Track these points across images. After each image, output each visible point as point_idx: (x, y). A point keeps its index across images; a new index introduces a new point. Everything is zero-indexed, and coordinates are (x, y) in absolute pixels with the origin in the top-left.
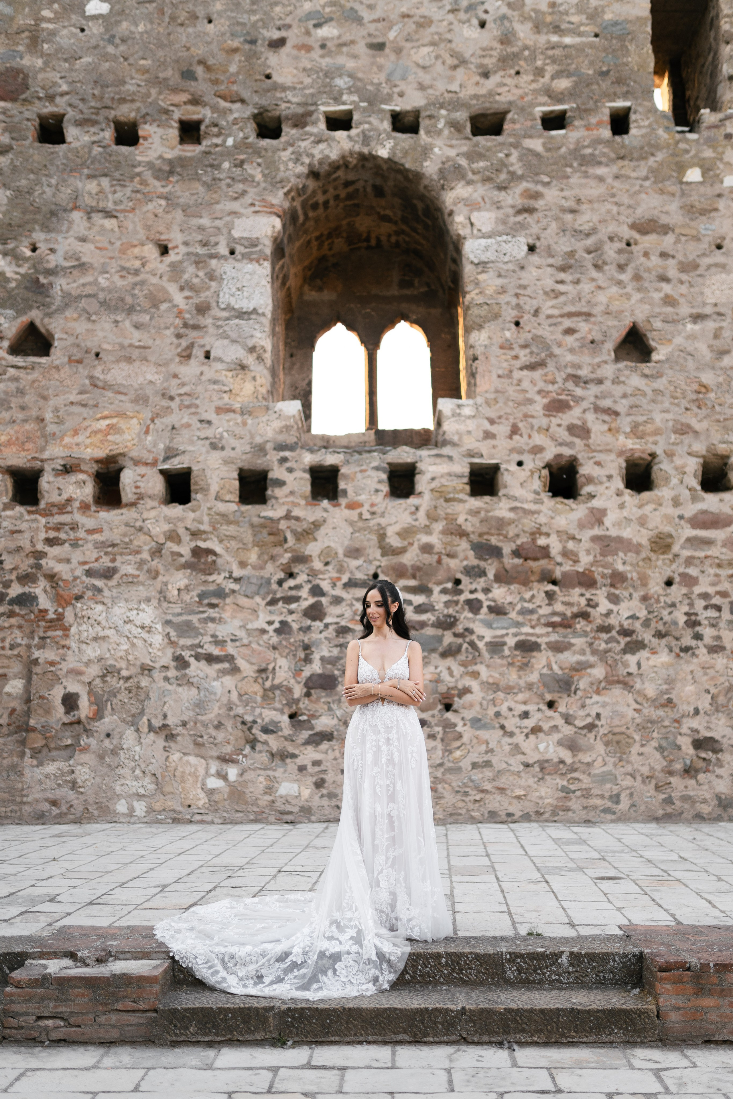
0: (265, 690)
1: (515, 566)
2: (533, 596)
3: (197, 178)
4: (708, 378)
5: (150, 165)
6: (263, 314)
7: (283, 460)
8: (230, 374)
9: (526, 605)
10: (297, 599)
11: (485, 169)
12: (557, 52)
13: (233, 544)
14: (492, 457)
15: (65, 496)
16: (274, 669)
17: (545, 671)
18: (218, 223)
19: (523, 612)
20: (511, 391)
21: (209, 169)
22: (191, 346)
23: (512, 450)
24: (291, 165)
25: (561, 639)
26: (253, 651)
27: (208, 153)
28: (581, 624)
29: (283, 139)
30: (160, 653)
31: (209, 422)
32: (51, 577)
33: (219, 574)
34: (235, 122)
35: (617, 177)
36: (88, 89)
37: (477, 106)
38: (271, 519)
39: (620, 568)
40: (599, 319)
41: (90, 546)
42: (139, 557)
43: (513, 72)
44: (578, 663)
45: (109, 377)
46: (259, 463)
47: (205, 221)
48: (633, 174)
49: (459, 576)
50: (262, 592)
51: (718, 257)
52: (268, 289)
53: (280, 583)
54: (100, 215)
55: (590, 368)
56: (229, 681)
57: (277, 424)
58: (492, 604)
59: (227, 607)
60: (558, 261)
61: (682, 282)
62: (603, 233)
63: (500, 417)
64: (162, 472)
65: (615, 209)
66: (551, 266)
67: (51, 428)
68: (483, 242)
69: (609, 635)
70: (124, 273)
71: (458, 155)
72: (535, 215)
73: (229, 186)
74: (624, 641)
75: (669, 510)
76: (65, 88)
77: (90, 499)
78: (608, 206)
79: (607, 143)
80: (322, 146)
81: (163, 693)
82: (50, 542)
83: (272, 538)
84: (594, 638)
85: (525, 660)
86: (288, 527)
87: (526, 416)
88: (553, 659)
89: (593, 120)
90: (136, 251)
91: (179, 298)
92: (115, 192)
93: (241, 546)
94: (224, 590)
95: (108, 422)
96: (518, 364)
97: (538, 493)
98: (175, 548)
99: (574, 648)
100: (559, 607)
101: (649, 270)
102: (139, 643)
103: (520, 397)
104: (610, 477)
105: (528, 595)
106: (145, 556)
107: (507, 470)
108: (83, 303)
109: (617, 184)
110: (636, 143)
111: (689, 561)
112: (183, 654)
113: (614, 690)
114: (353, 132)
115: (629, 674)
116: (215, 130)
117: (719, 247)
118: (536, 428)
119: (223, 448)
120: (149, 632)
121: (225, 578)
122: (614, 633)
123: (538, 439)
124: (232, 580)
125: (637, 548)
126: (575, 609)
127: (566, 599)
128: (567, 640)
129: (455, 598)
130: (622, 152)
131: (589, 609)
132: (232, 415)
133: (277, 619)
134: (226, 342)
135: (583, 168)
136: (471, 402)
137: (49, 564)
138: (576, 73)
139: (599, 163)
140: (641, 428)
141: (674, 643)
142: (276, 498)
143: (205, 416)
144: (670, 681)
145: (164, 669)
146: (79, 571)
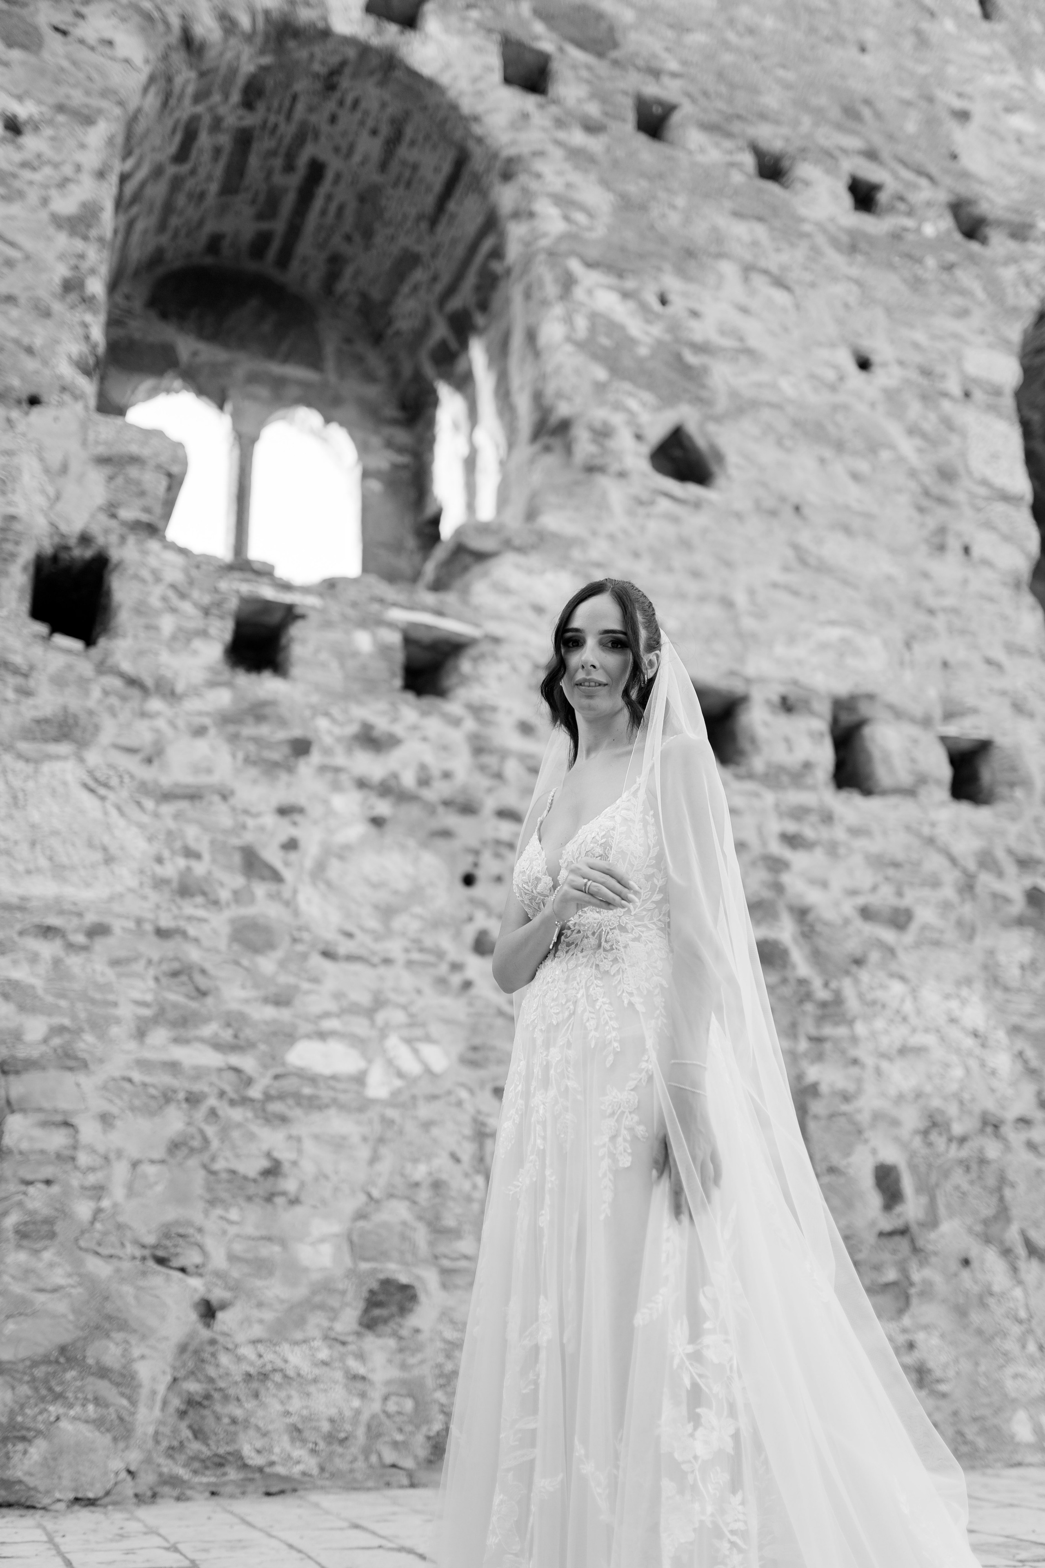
3: (893, 267)
5: (822, 227)
15: (799, 755)
18: (939, 344)
21: (907, 261)
22: (942, 530)
27: (894, 235)
29: (993, 247)
30: (1012, 1091)
31: (1000, 666)
32: (802, 914)
34: (929, 204)
36: (709, 82)
41: (858, 859)
42: (940, 894)
45: (826, 553)
47: (920, 337)
54: (764, 278)
64: (944, 739)
67: (748, 622)
70: (816, 383)
73: (942, 294)
76: (673, 64)
82: (792, 841)
90: (826, 353)
91: (907, 447)
92: (777, 249)
95: (839, 631)
98: (998, 886)
106: (950, 893)
108: (766, 415)
116: (902, 206)
134: (993, 536)
137: (795, 885)
143: (992, 654)
145: (1021, 1125)
146: (848, 908)
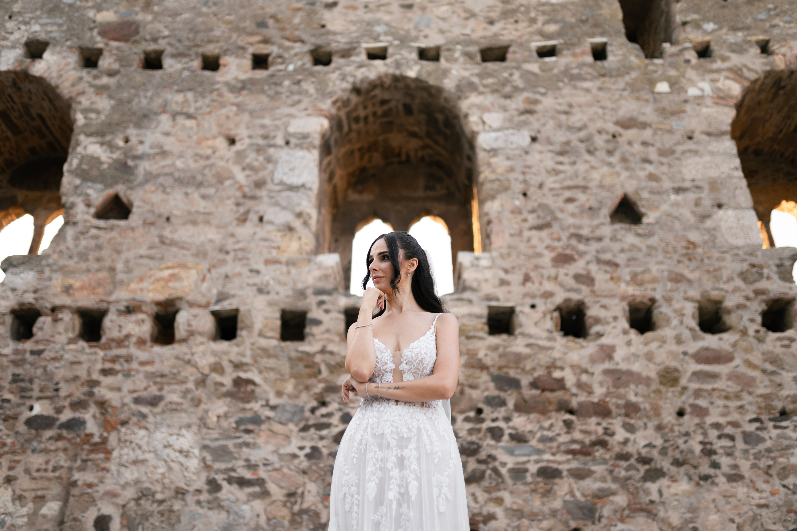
0: (293, 514)
1: (534, 397)
2: (552, 425)
3: (263, 91)
4: (694, 236)
5: (227, 84)
6: (310, 189)
7: (321, 303)
8: (279, 234)
9: (546, 433)
10: (327, 426)
11: (494, 84)
12: (546, 8)
13: (272, 375)
14: (508, 300)
15: (124, 332)
16: (303, 493)
17: (568, 498)
18: (277, 122)
19: (543, 440)
20: (522, 247)
21: (273, 86)
22: (248, 212)
23: (526, 295)
24: (338, 82)
25: (581, 466)
26: (284, 475)
27: (272, 76)
28: (599, 452)
29: (333, 65)
30: (194, 477)
31: (258, 272)
32: (102, 404)
33: (257, 402)
34: (296, 55)
35: (600, 89)
36: (184, 34)
37: (485, 44)
38: (307, 354)
39: (633, 398)
40: (595, 191)
41: (141, 376)
42: (184, 387)
43: (512, 20)
44: (601, 490)
45: (176, 237)
46: (300, 305)
47: (267, 121)
48: (614, 87)
49: (481, 405)
50: (296, 418)
51: (690, 145)
52: (316, 171)
53: (313, 410)
54: (183, 117)
55: (590, 229)
56: (258, 505)
57: (317, 273)
58: (513, 432)
59: (262, 434)
60: (557, 148)
61: (662, 164)
62: (592, 128)
63: (513, 268)
64: (214, 313)
65: (600, 111)
66: (551, 151)
67: (120, 276)
68: (493, 135)
69: (628, 463)
70: (197, 158)
71: (472, 75)
72: (536, 116)
73: (288, 97)
74: (643, 469)
75: (674, 347)
76: (166, 33)
77: (147, 336)
78: (595, 109)
79: (590, 66)
80: (363, 70)
81: (193, 517)
82: (105, 372)
83: (308, 371)
84: (613, 465)
85: (548, 487)
86: (324, 361)
87: (536, 267)
88: (575, 486)
89: (578, 50)
90: (210, 143)
91: (241, 177)
92: (196, 101)
93: (279, 376)
94: (259, 417)
95: (170, 272)
96: (527, 225)
97: (550, 332)
98: (219, 379)
99: (595, 475)
100: (577, 435)
101: (633, 155)
102: (175, 466)
103: (530, 252)
104: (615, 318)
105: (547, 424)
106: (191, 385)
107: (522, 312)
108: (161, 180)
109: (601, 94)
110: (614, 66)
111: (698, 393)
112: (217, 477)
113: (638, 518)
114: (389, 61)
115: (652, 502)
116: (280, 60)
117: (690, 138)
118: (546, 276)
119: (268, 293)
120: (186, 456)
121: (263, 406)
122: (632, 461)
123: (548, 286)
124: (267, 408)
125: (647, 381)
126: (593, 438)
127: (584, 427)
128: (587, 467)
129: (478, 426)
130: (603, 72)
131: (607, 438)
132: (277, 266)
133: (308, 444)
134: (277, 209)
135: (573, 83)
136: (486, 255)
137: (101, 392)
138: (563, 21)
139: (585, 80)
140: (640, 277)
141: (692, 471)
142: (313, 335)
143: (255, 267)
144: (693, 509)
145: (197, 493)
146: (128, 399)
